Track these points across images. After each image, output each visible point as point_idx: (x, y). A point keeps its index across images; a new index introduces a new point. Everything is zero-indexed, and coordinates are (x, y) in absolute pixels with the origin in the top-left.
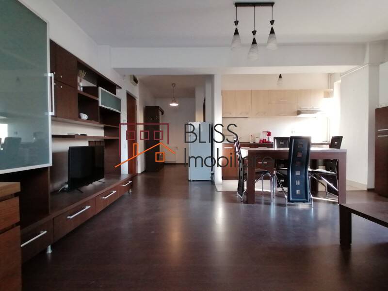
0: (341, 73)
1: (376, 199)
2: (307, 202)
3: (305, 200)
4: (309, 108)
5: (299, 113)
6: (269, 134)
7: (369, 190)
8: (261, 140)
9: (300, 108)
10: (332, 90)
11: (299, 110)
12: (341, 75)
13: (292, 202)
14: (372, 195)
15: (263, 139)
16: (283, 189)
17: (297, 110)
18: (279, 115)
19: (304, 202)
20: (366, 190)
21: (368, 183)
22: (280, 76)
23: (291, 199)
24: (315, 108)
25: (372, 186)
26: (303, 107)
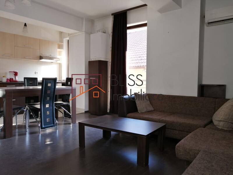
0: (69, 34)
1: (90, 117)
2: (54, 126)
3: (53, 125)
4: (48, 55)
5: (41, 58)
6: (16, 74)
7: (86, 112)
8: (7, 79)
9: (42, 54)
10: (63, 44)
11: (41, 55)
12: (69, 35)
13: (44, 128)
14: (88, 114)
15: (10, 79)
16: (36, 120)
17: (39, 55)
18: (25, 58)
19: (52, 127)
20: (84, 112)
21: (85, 108)
22: (25, 25)
23: (43, 126)
24: (52, 55)
25: (87, 109)
26: (44, 54)
